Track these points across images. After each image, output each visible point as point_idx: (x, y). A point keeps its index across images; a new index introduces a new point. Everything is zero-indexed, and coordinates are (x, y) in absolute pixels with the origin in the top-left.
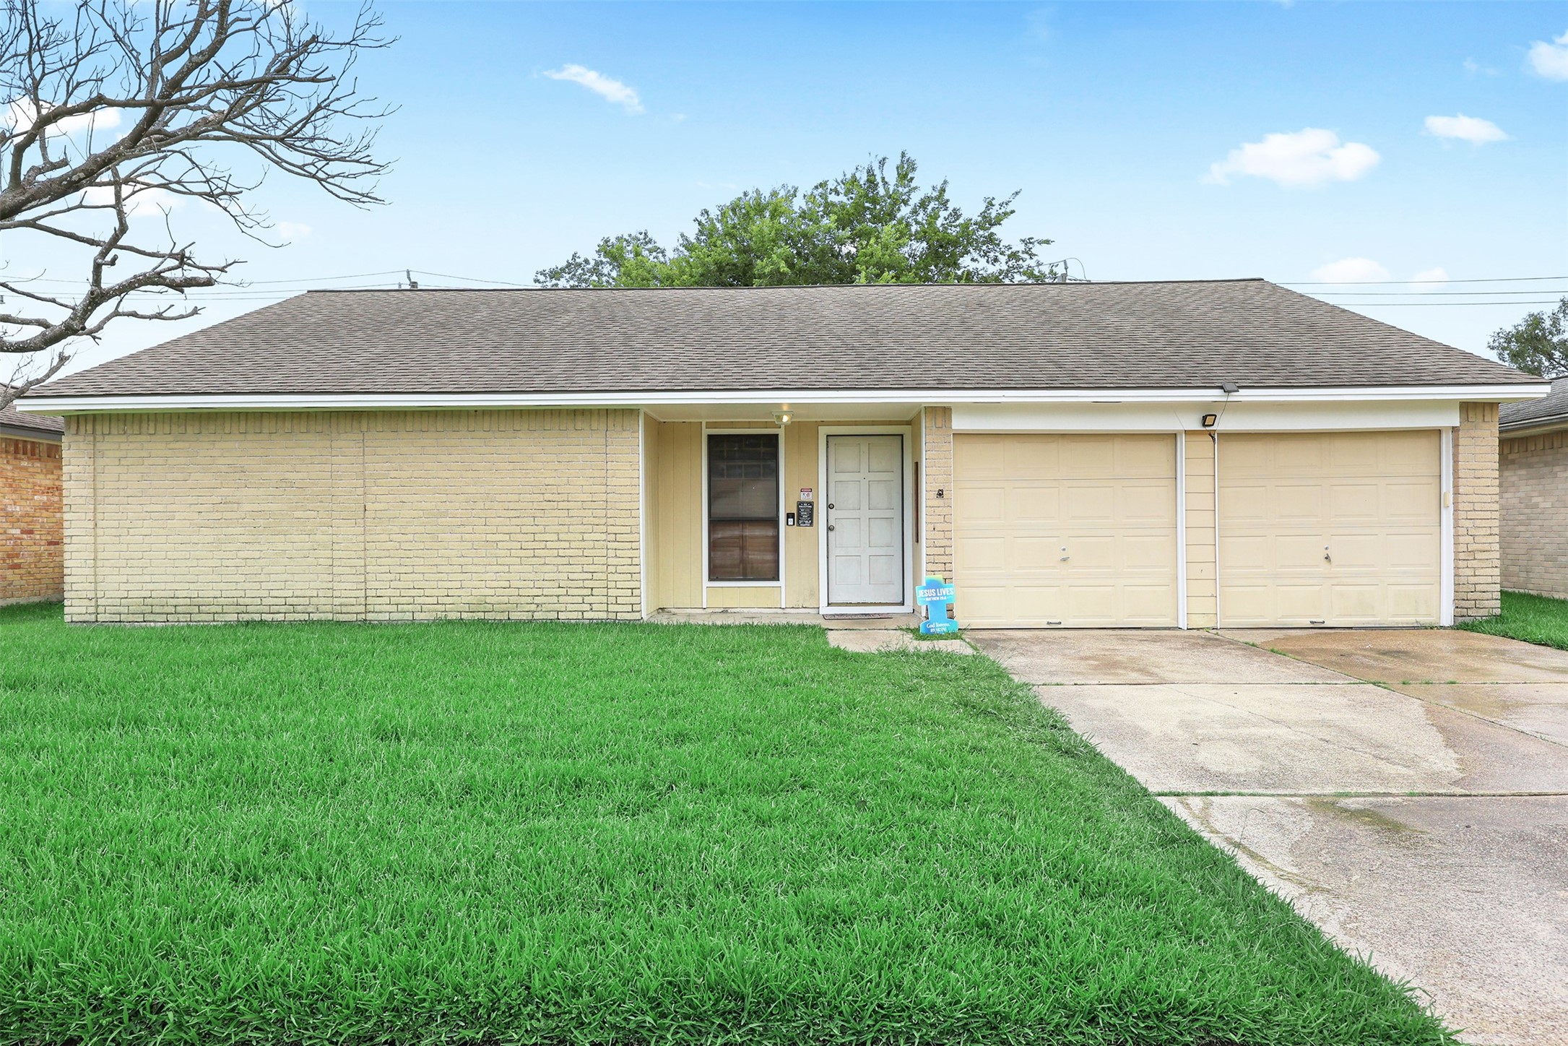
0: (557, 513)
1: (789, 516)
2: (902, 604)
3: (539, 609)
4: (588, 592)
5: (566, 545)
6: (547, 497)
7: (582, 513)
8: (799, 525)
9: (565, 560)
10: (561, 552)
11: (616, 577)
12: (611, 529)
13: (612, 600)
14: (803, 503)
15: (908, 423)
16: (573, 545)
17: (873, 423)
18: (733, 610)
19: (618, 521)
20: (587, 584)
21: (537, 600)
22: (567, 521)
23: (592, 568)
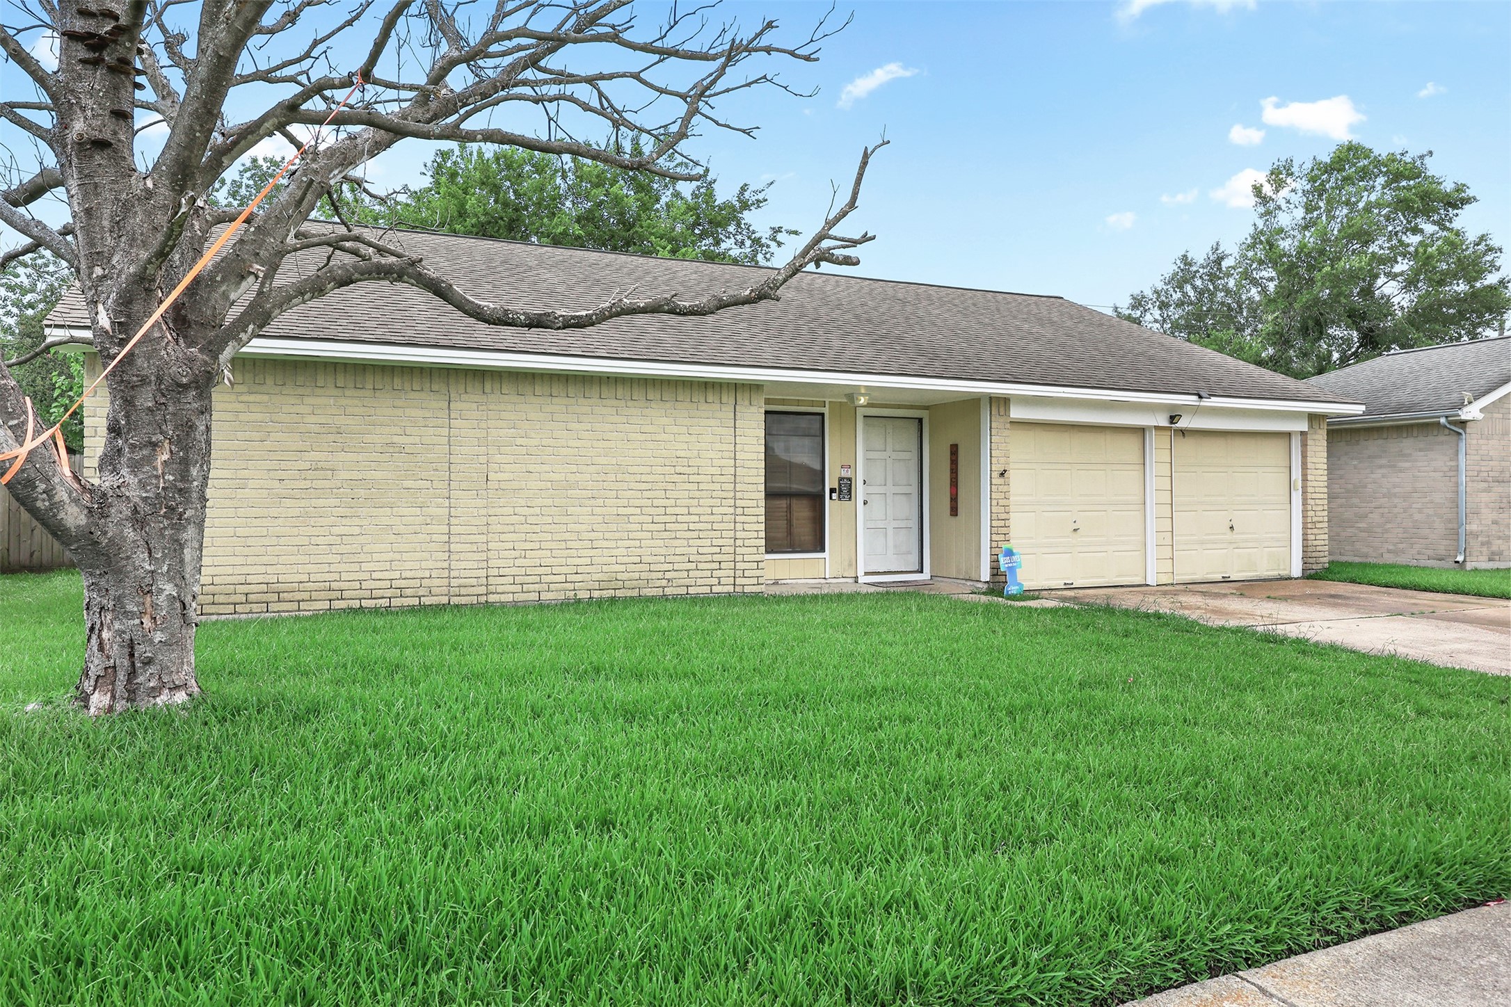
0: (687, 486)
1: (832, 491)
2: (922, 572)
3: (670, 584)
4: (716, 566)
5: (696, 518)
6: (679, 469)
7: (712, 486)
8: (840, 499)
9: (695, 534)
10: (692, 526)
11: (743, 550)
12: (739, 503)
13: (739, 573)
14: (844, 478)
15: (926, 408)
16: (703, 518)
17: (899, 407)
18: (783, 582)
19: (746, 495)
20: (716, 558)
21: (668, 575)
22: (697, 494)
23: (720, 542)
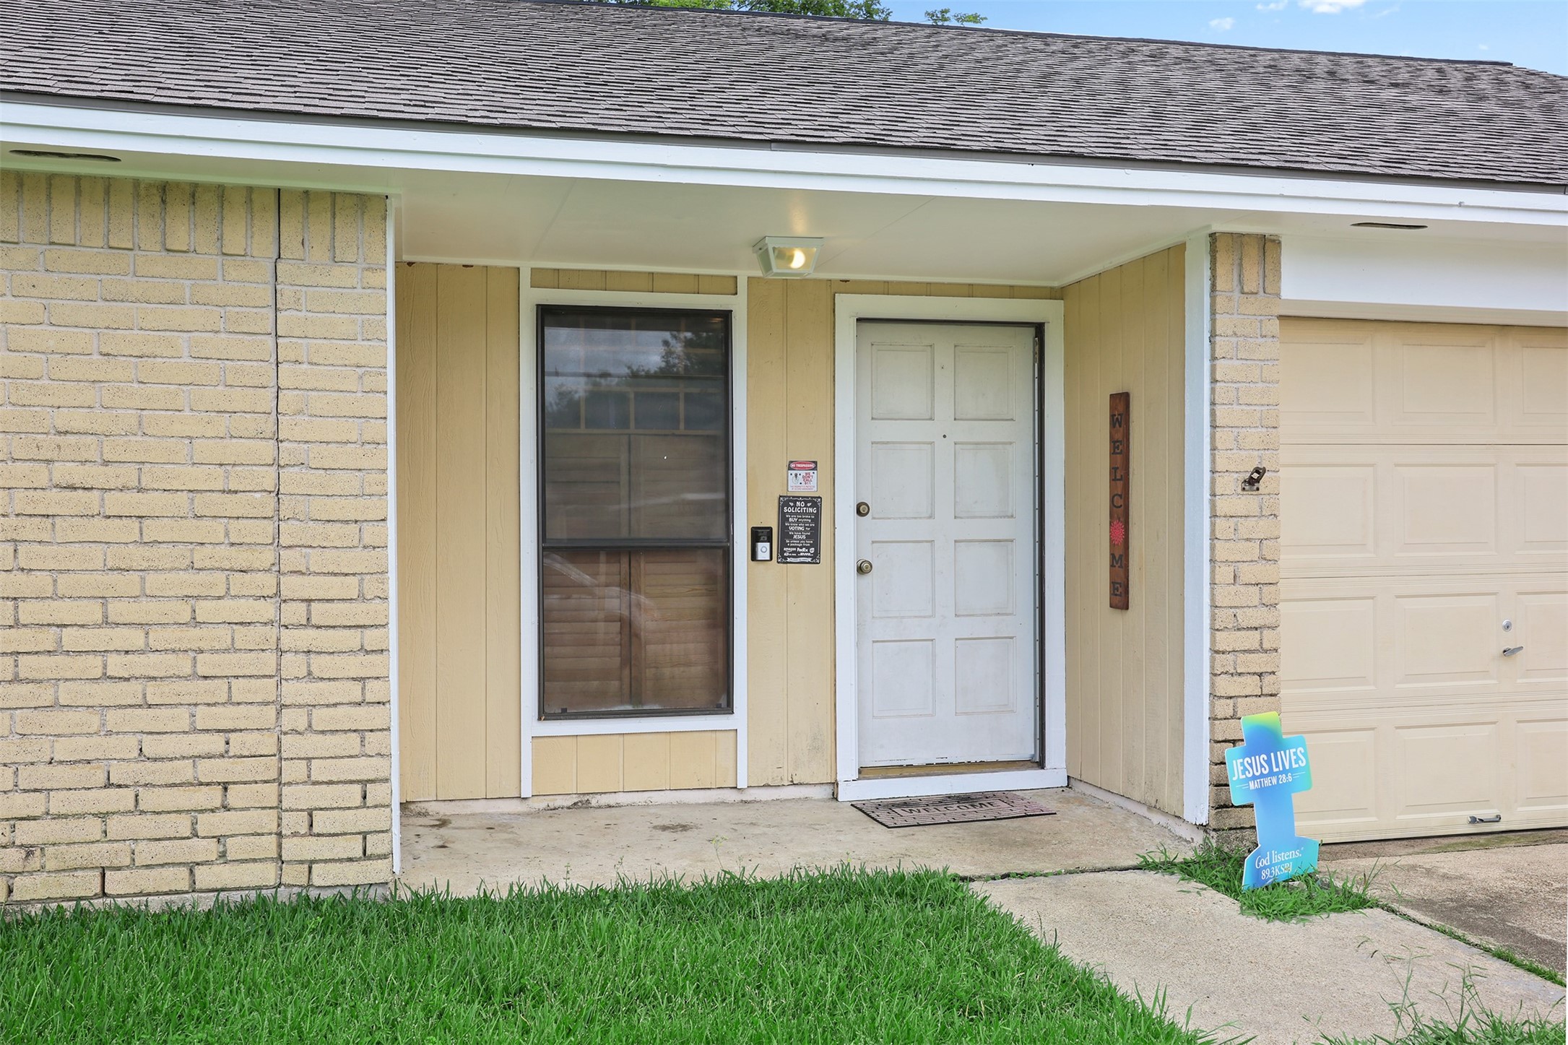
0: (98, 528)
1: (758, 535)
2: (1041, 764)
3: (35, 863)
4: (212, 797)
5: (135, 638)
6: (62, 472)
7: (193, 531)
8: (783, 559)
9: (130, 692)
10: (116, 665)
11: (309, 745)
12: (292, 585)
13: (295, 822)
14: (795, 499)
15: (1056, 294)
16: (159, 638)
17: (971, 291)
18: (604, 800)
19: (316, 560)
20: (207, 770)
21: (27, 834)
22: (137, 556)
23: (226, 717)
